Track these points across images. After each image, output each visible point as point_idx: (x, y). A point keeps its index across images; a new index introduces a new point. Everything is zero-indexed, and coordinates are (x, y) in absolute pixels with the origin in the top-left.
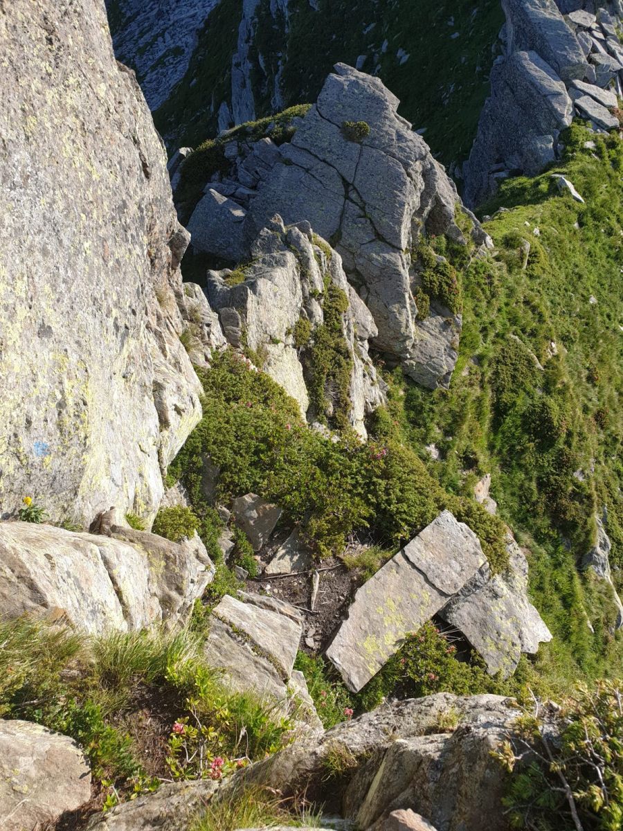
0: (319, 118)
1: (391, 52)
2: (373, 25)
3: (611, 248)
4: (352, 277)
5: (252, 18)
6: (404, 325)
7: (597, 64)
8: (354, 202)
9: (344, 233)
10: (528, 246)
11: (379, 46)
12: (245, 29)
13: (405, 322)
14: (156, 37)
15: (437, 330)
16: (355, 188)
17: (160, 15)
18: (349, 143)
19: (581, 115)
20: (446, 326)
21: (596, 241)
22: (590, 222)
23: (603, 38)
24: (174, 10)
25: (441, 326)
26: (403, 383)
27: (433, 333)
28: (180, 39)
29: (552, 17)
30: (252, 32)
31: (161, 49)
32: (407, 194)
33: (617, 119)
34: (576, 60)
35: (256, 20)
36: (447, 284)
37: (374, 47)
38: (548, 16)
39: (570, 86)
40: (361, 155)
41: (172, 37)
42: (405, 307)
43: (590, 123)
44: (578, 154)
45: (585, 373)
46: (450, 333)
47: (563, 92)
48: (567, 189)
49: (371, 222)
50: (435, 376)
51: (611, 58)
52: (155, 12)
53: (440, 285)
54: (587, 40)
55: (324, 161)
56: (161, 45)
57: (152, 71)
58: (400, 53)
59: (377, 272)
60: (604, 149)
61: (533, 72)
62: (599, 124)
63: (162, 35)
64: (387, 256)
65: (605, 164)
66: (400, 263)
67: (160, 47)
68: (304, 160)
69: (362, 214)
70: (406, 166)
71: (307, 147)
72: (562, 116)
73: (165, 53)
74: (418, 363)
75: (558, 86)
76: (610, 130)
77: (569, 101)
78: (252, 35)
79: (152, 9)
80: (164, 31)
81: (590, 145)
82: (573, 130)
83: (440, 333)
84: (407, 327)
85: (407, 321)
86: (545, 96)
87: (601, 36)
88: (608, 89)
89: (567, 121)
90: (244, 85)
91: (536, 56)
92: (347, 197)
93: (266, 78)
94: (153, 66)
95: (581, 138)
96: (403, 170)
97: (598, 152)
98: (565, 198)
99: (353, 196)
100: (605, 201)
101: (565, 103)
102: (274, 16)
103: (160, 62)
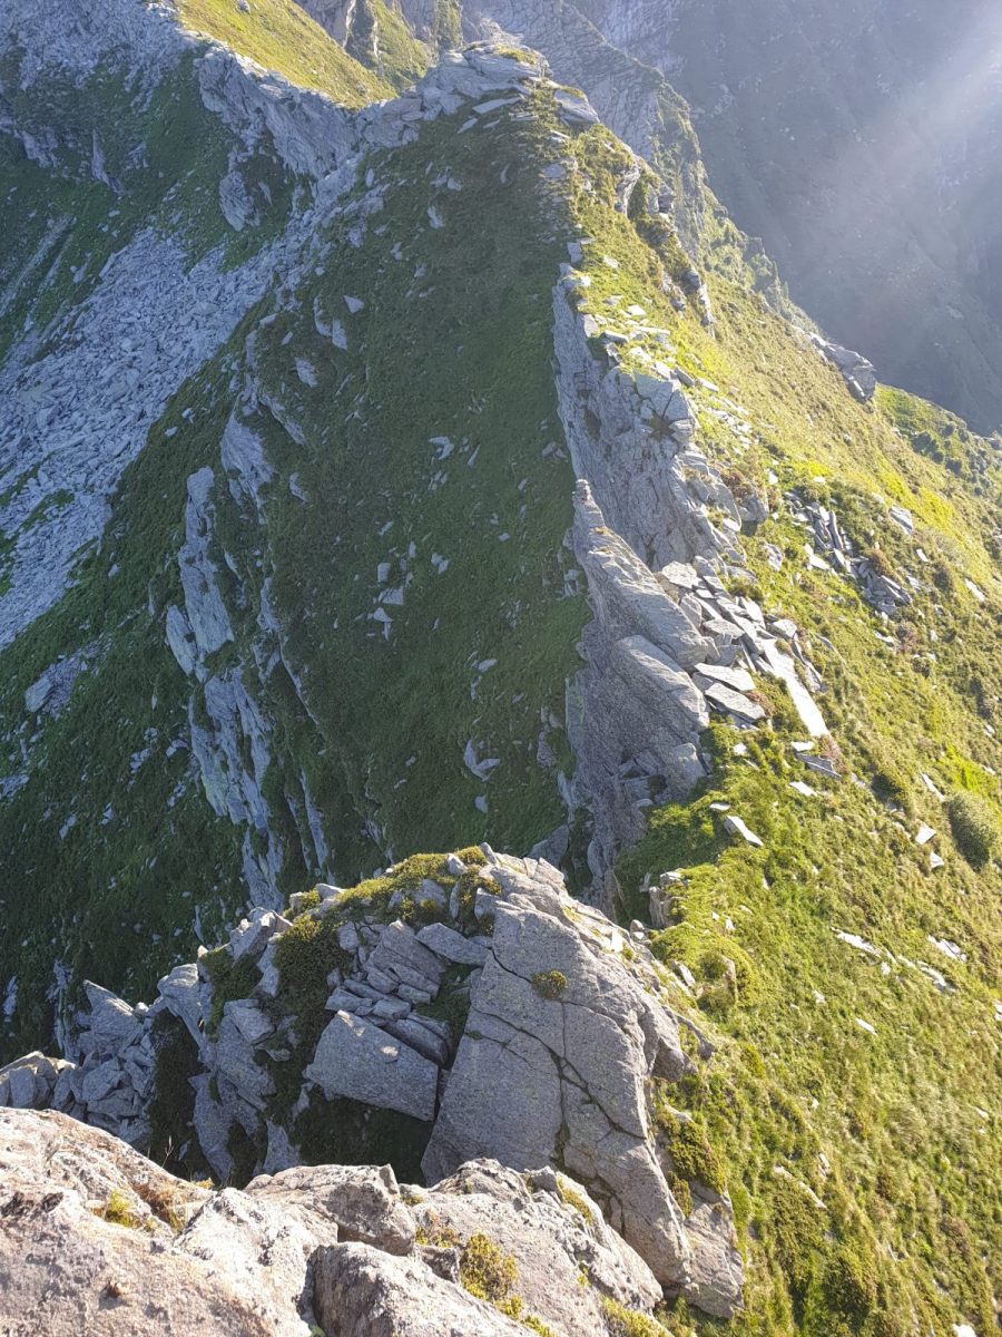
0: (502, 971)
1: (423, 557)
2: (389, 524)
3: (811, 900)
4: (595, 1187)
5: (206, 505)
6: (677, 1246)
7: (715, 634)
8: (572, 1083)
9: (573, 1131)
10: (732, 967)
11: (404, 549)
12: (195, 516)
13: (676, 1241)
14: (25, 477)
15: (709, 1227)
16: (569, 1064)
17: (25, 445)
18: (547, 1002)
19: (718, 711)
20: (716, 1217)
21: (793, 898)
22: (777, 871)
23: (710, 596)
24: (47, 436)
25: (711, 1219)
26: (692, 1320)
27: (706, 1232)
28: (64, 480)
29: (649, 591)
30: (208, 521)
31: (35, 496)
32: (632, 1061)
33: (759, 707)
34: (692, 641)
35: (212, 507)
36: (703, 1157)
37: (397, 551)
38: (644, 591)
39: (692, 672)
40: (565, 1017)
41: (49, 476)
42: (671, 1219)
43: (731, 718)
44: (731, 766)
45: (845, 1122)
46: (724, 1225)
47: (686, 683)
48: (738, 834)
49: (601, 1108)
50: (726, 1299)
51: (729, 623)
52: (17, 440)
53: (696, 1162)
54: (694, 606)
55: (522, 1030)
56: (34, 490)
57: (27, 530)
58: (435, 559)
59: (625, 1177)
60: (759, 751)
61: (646, 664)
62: (742, 719)
63: (34, 474)
64: (632, 1152)
65: (765, 773)
66: (649, 1160)
67: (33, 493)
68: (496, 1030)
69: (587, 1098)
70: (621, 1022)
71: (497, 1013)
72: (697, 715)
73: (43, 502)
74: (702, 1284)
75: (681, 677)
76: (756, 723)
77: (699, 694)
78: (209, 526)
79: (12, 438)
80: (37, 467)
81: (740, 750)
82: (715, 731)
83: (713, 1229)
84: (680, 1247)
85: (679, 1238)
86: (669, 691)
87: (706, 594)
88: (737, 665)
89: (704, 720)
90: (205, 587)
91: (644, 641)
92: (562, 1077)
93: (241, 583)
94: (25, 523)
95: (728, 743)
96: (619, 1031)
97: (754, 757)
98: (741, 849)
99: (570, 1074)
100: (784, 835)
101: (695, 698)
102: (239, 503)
103: (38, 515)
